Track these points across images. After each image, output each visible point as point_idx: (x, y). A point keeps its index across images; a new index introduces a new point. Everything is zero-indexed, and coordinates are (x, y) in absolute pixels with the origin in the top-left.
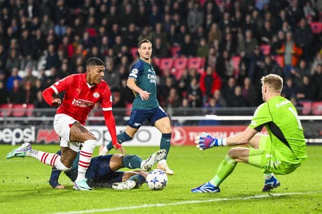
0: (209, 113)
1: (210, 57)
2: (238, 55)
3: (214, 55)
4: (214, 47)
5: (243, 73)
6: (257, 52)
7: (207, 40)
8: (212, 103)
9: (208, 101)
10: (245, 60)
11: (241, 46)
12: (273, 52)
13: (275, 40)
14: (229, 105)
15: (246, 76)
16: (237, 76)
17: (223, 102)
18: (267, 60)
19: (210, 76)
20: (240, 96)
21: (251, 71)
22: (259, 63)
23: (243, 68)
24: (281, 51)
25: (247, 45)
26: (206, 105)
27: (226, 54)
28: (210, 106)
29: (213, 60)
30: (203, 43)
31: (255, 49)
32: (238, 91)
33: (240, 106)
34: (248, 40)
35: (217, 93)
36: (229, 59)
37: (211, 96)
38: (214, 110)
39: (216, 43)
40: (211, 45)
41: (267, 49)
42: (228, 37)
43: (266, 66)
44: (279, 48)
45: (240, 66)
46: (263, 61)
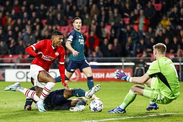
0: (92, 61)
1: (92, 25)
2: (109, 24)
3: (94, 24)
4: (94, 19)
5: (113, 36)
6: (121, 22)
7: (89, 15)
8: (94, 54)
9: (91, 53)
10: (114, 28)
11: (111, 18)
12: (131, 22)
13: (132, 15)
14: (105, 56)
15: (115, 37)
16: (109, 38)
17: (101, 54)
18: (128, 28)
19: (93, 38)
20: (112, 50)
21: (118, 34)
22: (123, 29)
23: (113, 32)
24: (137, 22)
25: (115, 18)
26: (90, 55)
27: (102, 24)
28: (93, 57)
29: (94, 27)
30: (87, 17)
31: (121, 20)
32: (110, 47)
33: (112, 56)
34: (116, 15)
35: (97, 48)
36: (104, 27)
37: (94, 50)
38: (95, 59)
39: (95, 17)
40: (92, 18)
41: (127, 21)
42: (103, 13)
43: (128, 31)
44: (135, 20)
45: (111, 31)
46: (126, 28)
